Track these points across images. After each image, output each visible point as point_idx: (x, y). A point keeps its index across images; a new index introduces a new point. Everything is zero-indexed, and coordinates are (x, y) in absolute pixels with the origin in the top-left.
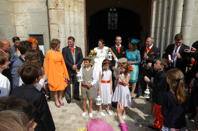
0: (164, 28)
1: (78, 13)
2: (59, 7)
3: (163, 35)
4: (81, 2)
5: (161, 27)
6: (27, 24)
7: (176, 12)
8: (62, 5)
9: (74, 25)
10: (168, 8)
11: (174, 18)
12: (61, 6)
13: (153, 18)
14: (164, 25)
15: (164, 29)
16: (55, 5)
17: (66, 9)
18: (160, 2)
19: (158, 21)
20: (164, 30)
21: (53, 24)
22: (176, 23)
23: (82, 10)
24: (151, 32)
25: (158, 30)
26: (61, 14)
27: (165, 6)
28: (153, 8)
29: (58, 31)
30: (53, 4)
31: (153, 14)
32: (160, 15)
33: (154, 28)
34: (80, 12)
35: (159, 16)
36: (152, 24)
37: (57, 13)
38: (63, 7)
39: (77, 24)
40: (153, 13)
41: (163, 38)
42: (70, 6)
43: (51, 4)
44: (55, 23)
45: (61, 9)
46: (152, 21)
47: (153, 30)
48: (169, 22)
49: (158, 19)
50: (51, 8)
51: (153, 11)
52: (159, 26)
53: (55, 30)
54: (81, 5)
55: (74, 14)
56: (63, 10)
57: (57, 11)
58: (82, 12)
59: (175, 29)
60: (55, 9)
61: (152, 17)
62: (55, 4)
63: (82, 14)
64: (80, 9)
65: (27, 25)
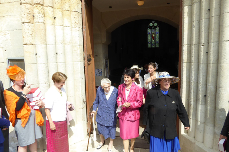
0: (203, 44)
1: (70, 27)
2: (36, 20)
3: (202, 56)
4: (75, 12)
5: (199, 43)
6: (7, 45)
7: (223, 16)
8: (39, 16)
9: (62, 44)
10: (209, 10)
11: (220, 27)
12: (39, 18)
13: (184, 29)
14: (203, 40)
15: (203, 46)
16: (30, 17)
17: (49, 21)
18: (195, 2)
19: (193, 34)
20: (203, 49)
21: (26, 44)
22: (224, 36)
23: (77, 22)
24: (183, 52)
25: (194, 47)
26: (39, 29)
27: (202, 8)
28: (184, 14)
29: (36, 54)
30: (26, 15)
31: (184, 22)
32: (195, 23)
33: (187, 46)
34: (74, 26)
35: (194, 25)
36: (184, 39)
37: (33, 28)
38: (43, 18)
39: (68, 43)
40: (184, 20)
41: (202, 61)
42: (55, 18)
43: (23, 15)
44: (30, 43)
45: (38, 23)
46: (184, 34)
47: (185, 49)
48: (211, 35)
49: (193, 30)
50: (24, 21)
51: (184, 18)
52: (194, 41)
53: (30, 52)
54: (75, 16)
55: (63, 30)
56: (43, 23)
57: (34, 25)
58: (77, 25)
59: (223, 47)
60: (29, 23)
61: (184, 27)
62: (29, 15)
63: (77, 28)
64: (73, 22)
65: (7, 47)
